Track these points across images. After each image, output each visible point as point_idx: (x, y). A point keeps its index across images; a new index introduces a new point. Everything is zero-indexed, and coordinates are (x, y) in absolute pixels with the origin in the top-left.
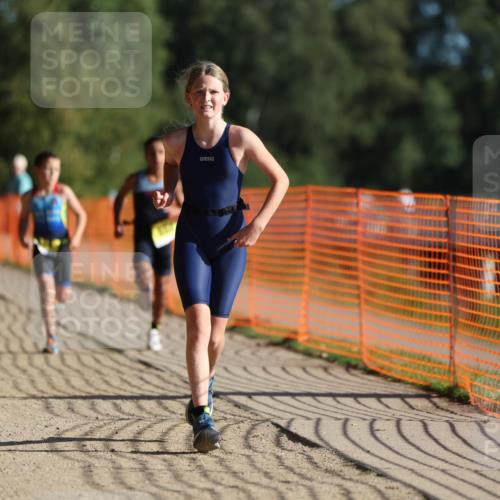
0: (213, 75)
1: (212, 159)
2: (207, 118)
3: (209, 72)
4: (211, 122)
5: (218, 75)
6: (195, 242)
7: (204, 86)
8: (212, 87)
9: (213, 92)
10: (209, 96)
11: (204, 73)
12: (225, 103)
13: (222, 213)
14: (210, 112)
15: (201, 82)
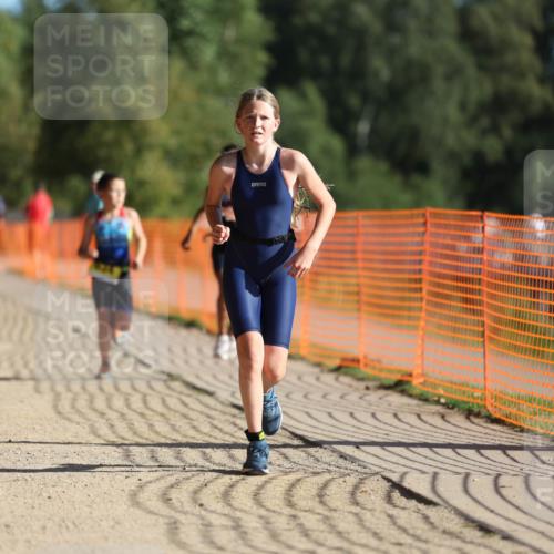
0: (263, 100)
1: (264, 184)
2: (258, 144)
3: (260, 97)
4: (262, 149)
5: (269, 101)
6: (242, 268)
7: (255, 111)
8: (263, 113)
9: (264, 118)
10: (259, 122)
11: (255, 98)
12: (275, 129)
13: (271, 242)
14: (260, 139)
15: (252, 107)
